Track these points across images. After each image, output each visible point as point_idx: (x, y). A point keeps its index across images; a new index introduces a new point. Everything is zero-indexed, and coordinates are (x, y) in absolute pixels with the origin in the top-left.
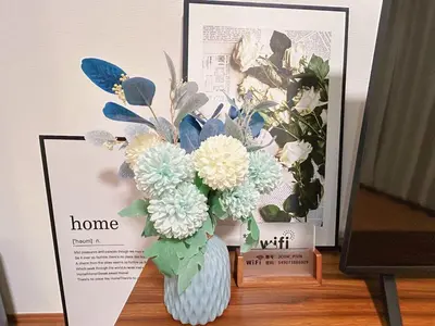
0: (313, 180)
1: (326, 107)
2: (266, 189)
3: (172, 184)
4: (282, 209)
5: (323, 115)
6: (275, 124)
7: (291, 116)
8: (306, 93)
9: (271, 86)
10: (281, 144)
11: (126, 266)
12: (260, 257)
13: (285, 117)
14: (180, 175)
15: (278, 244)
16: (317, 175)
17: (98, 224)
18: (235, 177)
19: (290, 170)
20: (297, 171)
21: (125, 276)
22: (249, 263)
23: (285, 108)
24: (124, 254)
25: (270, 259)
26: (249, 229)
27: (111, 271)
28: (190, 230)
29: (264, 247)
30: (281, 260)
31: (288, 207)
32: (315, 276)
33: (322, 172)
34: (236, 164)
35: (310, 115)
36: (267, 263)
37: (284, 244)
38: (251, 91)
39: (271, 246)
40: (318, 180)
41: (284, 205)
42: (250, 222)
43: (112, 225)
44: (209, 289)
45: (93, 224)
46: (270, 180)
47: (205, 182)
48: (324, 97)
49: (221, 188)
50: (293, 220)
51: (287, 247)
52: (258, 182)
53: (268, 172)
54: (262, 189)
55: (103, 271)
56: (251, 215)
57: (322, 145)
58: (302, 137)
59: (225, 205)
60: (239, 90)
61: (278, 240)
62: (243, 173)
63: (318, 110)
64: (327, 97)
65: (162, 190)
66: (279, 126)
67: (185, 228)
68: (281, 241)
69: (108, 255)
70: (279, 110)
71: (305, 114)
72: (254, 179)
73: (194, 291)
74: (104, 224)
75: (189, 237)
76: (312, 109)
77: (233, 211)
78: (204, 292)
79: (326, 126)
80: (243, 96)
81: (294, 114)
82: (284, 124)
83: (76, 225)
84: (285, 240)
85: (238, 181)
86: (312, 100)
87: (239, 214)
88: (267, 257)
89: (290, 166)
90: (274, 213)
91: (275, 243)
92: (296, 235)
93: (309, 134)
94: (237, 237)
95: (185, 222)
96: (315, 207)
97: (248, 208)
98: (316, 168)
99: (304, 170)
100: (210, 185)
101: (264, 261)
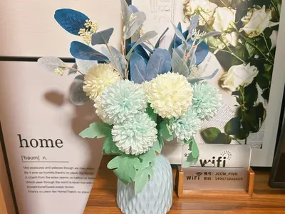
0: (256, 104)
1: (276, 28)
2: (206, 117)
3: (132, 114)
4: (223, 131)
5: (273, 37)
6: (221, 47)
7: (239, 37)
8: (256, 12)
9: (219, 5)
10: (226, 68)
11: (71, 180)
12: (199, 174)
13: (232, 39)
14: (137, 107)
15: (216, 163)
16: (260, 99)
17: (44, 142)
18: (181, 109)
19: (234, 93)
20: (240, 95)
21: (71, 189)
22: (189, 178)
23: (233, 30)
24: (70, 171)
25: (208, 176)
26: (190, 149)
27: (58, 185)
28: (144, 148)
29: (203, 165)
30: (218, 176)
31: (229, 129)
32: (247, 191)
33: (266, 96)
34: (183, 99)
35: (259, 36)
36: (205, 178)
37: (221, 163)
38: (198, 12)
39: (210, 164)
40: (261, 104)
41: (226, 128)
42: (191, 143)
43: (58, 143)
44: (156, 194)
45: (39, 142)
46: (210, 110)
47: (156, 112)
48: (276, 17)
49: (169, 117)
50: (233, 142)
51: (224, 166)
52: (200, 111)
53: (209, 103)
54: (203, 117)
55: (50, 185)
56: (192, 138)
57: (268, 69)
58: (249, 60)
59: (171, 130)
60: (185, 10)
61: (216, 159)
62: (187, 105)
63: (268, 31)
64: (279, 17)
65: (124, 119)
66: (226, 49)
67: (141, 147)
68: (219, 161)
69: (54, 170)
70: (226, 32)
71: (254, 35)
72: (197, 108)
73: (144, 196)
74: (49, 143)
75: (143, 154)
76: (261, 31)
77: (178, 135)
78: (152, 197)
79: (275, 48)
80: (188, 17)
81: (242, 36)
82: (231, 46)
83: (24, 143)
84: (222, 159)
85: (182, 112)
86: (262, 21)
87: (183, 138)
88: (206, 173)
89: (234, 90)
90: (215, 135)
91: (213, 162)
92: (233, 155)
93: (256, 57)
94: (179, 156)
95: (141, 142)
96: (255, 130)
97: (191, 132)
98: (260, 91)
99: (247, 93)
100: (160, 115)
101: (202, 177)
